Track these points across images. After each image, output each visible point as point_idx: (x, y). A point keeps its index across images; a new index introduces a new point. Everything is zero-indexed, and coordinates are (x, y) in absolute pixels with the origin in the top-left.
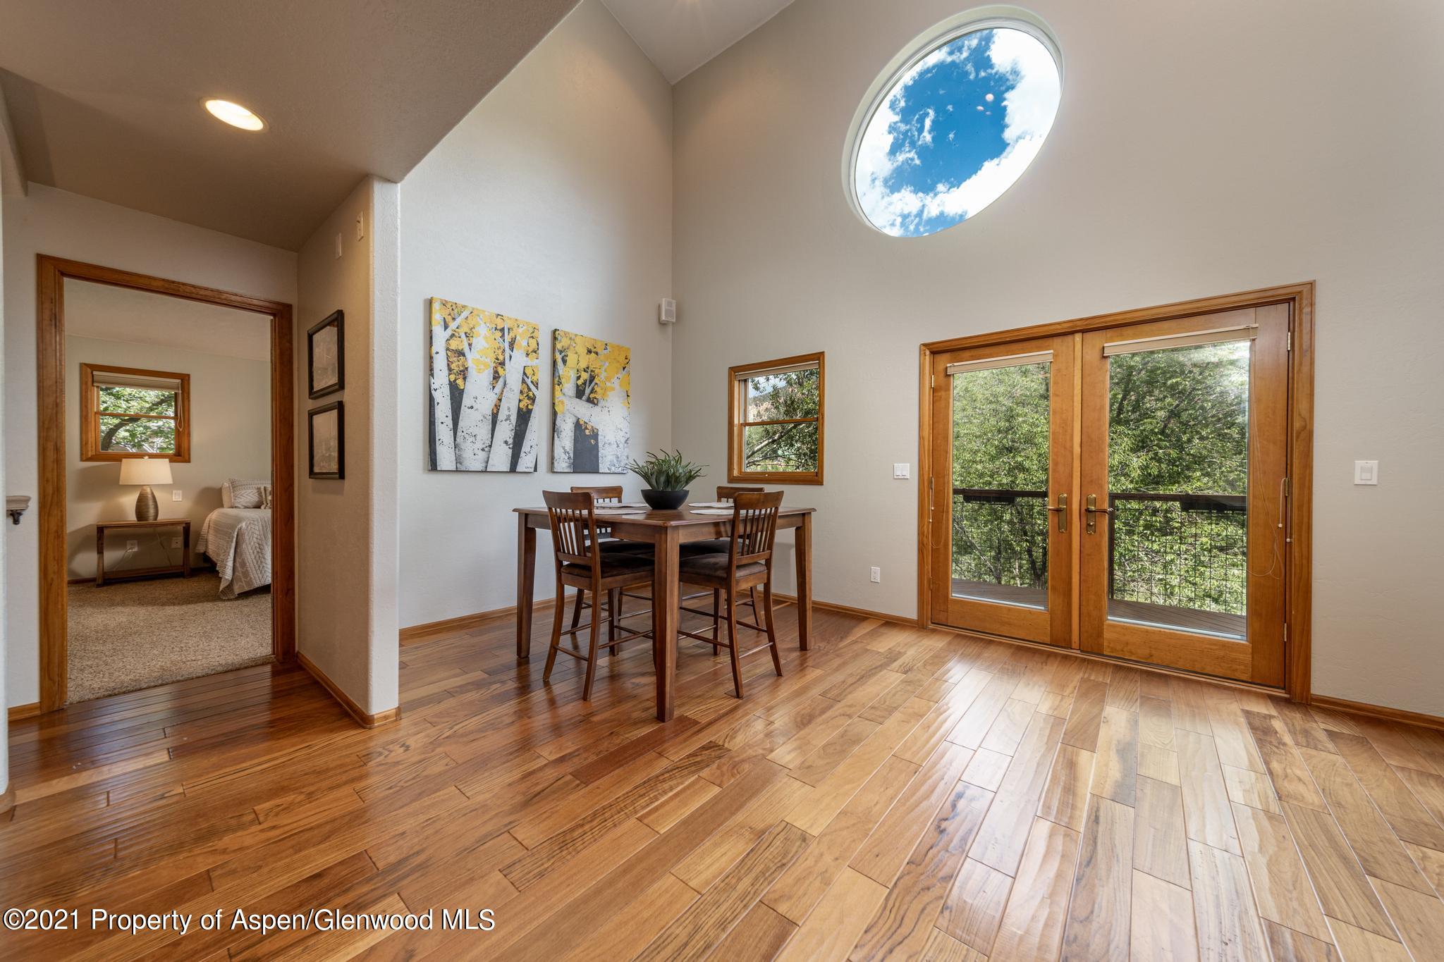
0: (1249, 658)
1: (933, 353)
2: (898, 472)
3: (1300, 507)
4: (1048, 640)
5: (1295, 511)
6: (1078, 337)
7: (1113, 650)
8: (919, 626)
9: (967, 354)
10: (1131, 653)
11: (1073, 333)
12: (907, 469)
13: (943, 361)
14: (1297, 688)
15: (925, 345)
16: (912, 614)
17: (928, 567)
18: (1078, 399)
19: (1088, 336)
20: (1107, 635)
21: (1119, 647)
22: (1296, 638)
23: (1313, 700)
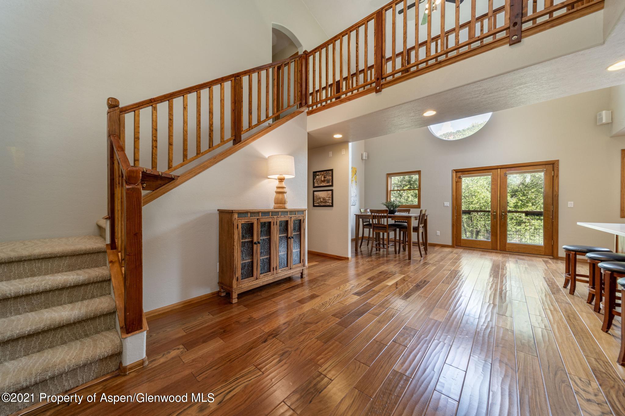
0: (544, 249)
1: (456, 172)
2: (445, 205)
3: (556, 213)
4: (491, 248)
5: (555, 214)
6: (499, 170)
7: (509, 250)
8: (452, 247)
9: (466, 173)
10: (514, 250)
11: (498, 169)
12: (448, 204)
13: (459, 174)
14: (555, 255)
15: (454, 170)
16: (450, 244)
17: (455, 231)
18: (499, 186)
19: (502, 169)
20: (507, 246)
21: (510, 249)
22: (555, 243)
23: (559, 258)
